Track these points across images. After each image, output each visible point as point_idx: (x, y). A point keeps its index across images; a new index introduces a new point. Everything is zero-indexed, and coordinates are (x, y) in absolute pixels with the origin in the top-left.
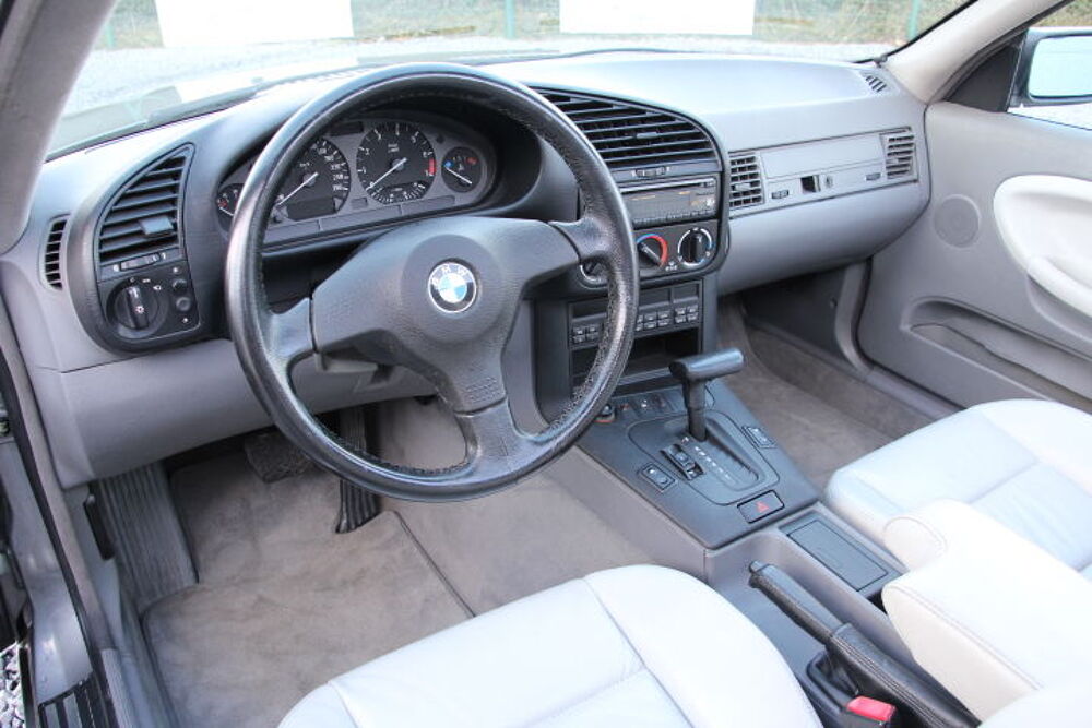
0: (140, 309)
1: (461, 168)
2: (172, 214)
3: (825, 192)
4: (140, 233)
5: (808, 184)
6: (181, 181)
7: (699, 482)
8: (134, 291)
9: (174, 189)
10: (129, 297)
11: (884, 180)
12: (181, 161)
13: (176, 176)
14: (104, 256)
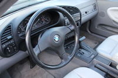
0: (9, 51)
1: (46, 18)
2: (11, 35)
3: (88, 13)
4: (7, 39)
5: (86, 13)
6: (11, 29)
7: (84, 55)
8: (8, 48)
9: (10, 31)
10: (7, 49)
11: (94, 10)
12: (10, 26)
13: (10, 29)
14: (2, 44)
